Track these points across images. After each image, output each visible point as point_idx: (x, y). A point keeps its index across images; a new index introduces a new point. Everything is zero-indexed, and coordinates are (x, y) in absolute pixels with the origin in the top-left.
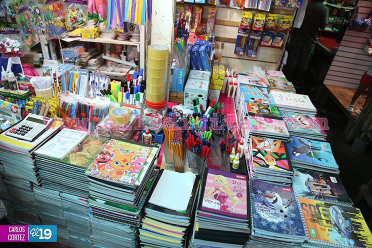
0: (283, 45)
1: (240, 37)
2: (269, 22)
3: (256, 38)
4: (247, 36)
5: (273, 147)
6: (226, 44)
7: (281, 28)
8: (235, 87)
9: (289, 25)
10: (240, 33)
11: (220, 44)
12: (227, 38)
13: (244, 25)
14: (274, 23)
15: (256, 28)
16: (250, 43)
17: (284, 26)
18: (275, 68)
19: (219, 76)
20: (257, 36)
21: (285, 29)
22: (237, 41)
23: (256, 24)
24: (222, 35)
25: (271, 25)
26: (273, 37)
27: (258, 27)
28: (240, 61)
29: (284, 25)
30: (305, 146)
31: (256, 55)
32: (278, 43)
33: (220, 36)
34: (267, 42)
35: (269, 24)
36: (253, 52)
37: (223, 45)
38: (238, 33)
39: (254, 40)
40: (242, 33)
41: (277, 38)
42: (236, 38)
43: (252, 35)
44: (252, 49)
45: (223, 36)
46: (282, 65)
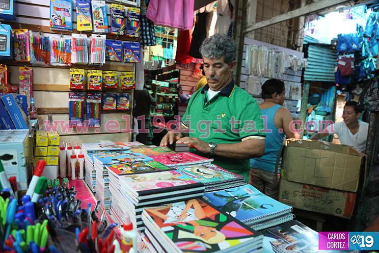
0: (130, 108)
1: (73, 105)
2: (108, 80)
3: (95, 101)
4: (83, 100)
5: (191, 211)
6: (54, 117)
7: (123, 86)
8: (81, 161)
9: (131, 81)
10: (72, 98)
11: (45, 118)
12: (55, 109)
13: (76, 84)
14: (113, 81)
15: (92, 86)
16: (88, 109)
17: (127, 84)
18: (128, 138)
19: (49, 141)
20: (96, 99)
21: (128, 86)
22: (70, 110)
23: (92, 82)
24: (46, 105)
25: (110, 83)
26: (117, 98)
27: (95, 85)
28: (80, 138)
29: (126, 82)
30: (230, 199)
31: (100, 124)
32: (124, 105)
33: (43, 107)
34: (111, 105)
35: (108, 82)
36: (95, 121)
37: (50, 119)
38: (70, 98)
39: (93, 104)
40: (75, 98)
41: (121, 98)
42: (67, 106)
43: (89, 98)
44: (92, 116)
45: (48, 106)
46: (135, 136)
